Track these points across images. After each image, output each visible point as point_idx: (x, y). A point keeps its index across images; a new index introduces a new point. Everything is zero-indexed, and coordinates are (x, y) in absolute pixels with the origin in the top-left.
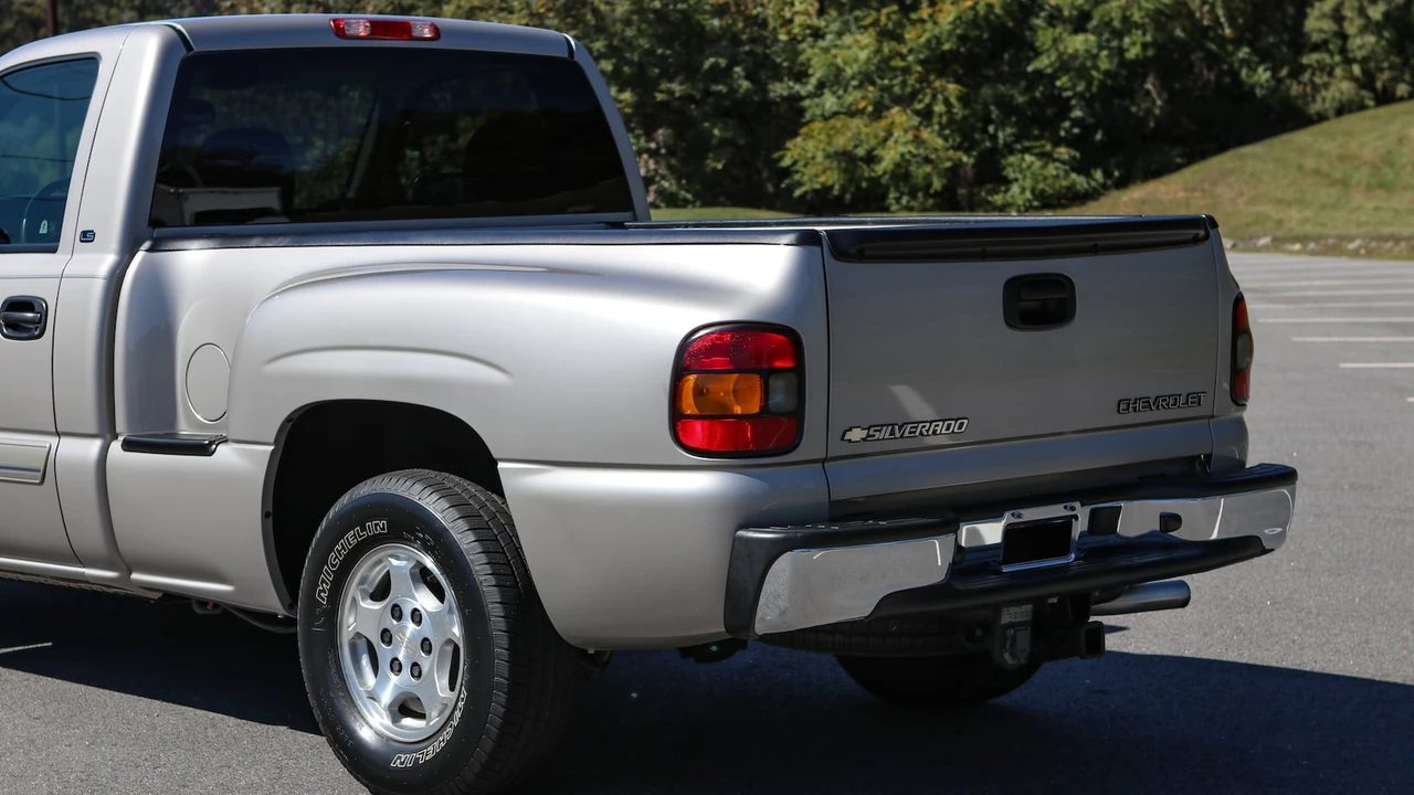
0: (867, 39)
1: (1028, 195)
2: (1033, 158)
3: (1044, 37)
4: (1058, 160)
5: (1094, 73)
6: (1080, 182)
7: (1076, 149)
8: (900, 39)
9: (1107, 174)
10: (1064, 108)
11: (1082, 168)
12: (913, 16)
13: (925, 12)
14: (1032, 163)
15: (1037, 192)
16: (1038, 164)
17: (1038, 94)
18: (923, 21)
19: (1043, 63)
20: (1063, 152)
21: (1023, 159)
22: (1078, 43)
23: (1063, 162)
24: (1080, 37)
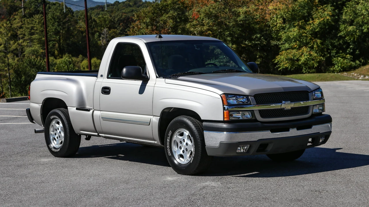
0: (296, 29)
1: (340, 68)
2: (340, 58)
3: (342, 27)
4: (347, 58)
5: (356, 36)
6: (353, 63)
7: (352, 55)
8: (305, 29)
9: (360, 61)
10: (348, 45)
11: (354, 60)
12: (308, 23)
13: (311, 22)
14: (340, 60)
15: (342, 67)
16: (342, 60)
17: (341, 42)
18: (310, 24)
19: (342, 34)
20: (348, 56)
21: (338, 59)
22: (351, 28)
23: (349, 59)
24: (352, 27)
